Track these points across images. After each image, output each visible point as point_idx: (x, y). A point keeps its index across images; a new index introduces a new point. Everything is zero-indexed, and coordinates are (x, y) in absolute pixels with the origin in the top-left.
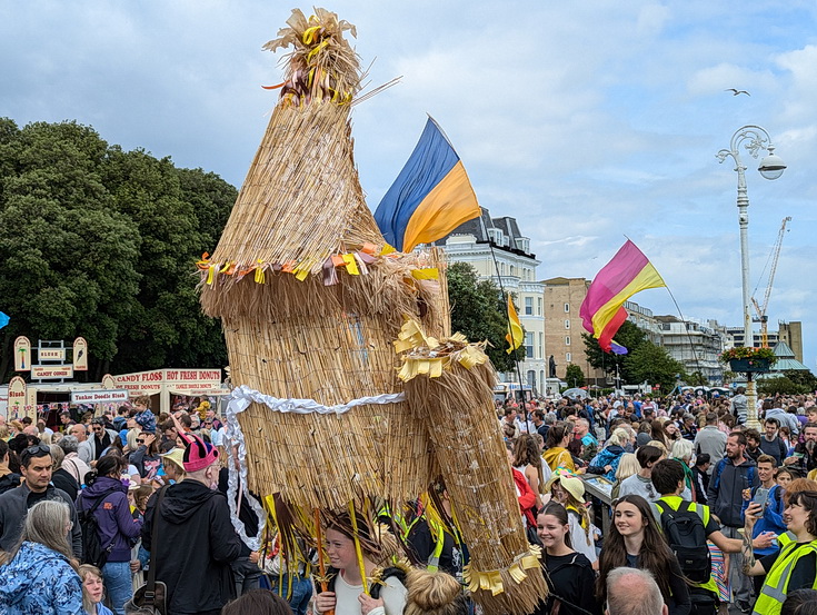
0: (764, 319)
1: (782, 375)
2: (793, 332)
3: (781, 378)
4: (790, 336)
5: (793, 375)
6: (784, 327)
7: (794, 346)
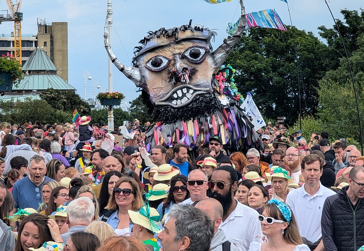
0: (18, 18)
1: (38, 98)
2: (57, 36)
3: (36, 102)
4: (52, 42)
5: (53, 97)
6: (45, 29)
7: (57, 56)
